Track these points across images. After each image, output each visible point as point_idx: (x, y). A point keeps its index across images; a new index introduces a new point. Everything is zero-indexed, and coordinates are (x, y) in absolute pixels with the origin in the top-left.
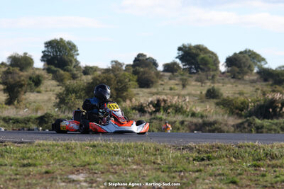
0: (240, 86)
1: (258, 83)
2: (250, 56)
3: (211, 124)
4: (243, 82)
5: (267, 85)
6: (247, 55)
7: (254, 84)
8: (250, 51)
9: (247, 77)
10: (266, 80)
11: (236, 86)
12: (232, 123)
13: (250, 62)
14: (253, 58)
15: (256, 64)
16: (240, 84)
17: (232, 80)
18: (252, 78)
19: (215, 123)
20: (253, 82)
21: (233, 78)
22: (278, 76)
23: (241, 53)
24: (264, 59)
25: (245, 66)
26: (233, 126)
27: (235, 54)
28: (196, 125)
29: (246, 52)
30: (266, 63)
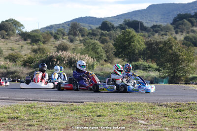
0: (9, 44)
1: (20, 42)
2: (13, 23)
3: (12, 73)
4: (10, 41)
5: (27, 43)
6: (11, 23)
7: (18, 43)
8: (13, 20)
9: (12, 38)
10: (25, 40)
11: (6, 44)
12: (26, 72)
13: (13, 27)
14: (15, 25)
15: (17, 29)
16: (9, 42)
17: (3, 40)
18: (16, 38)
19: (15, 72)
20: (17, 41)
21: (3, 38)
22: (35, 37)
23: (6, 21)
24: (22, 25)
25: (10, 30)
26: (27, 74)
27: (3, 22)
28: (2, 73)
29: (10, 20)
30: (24, 28)
